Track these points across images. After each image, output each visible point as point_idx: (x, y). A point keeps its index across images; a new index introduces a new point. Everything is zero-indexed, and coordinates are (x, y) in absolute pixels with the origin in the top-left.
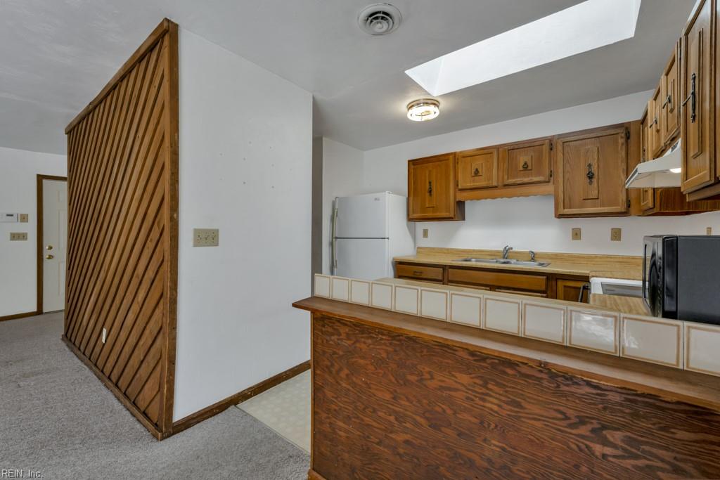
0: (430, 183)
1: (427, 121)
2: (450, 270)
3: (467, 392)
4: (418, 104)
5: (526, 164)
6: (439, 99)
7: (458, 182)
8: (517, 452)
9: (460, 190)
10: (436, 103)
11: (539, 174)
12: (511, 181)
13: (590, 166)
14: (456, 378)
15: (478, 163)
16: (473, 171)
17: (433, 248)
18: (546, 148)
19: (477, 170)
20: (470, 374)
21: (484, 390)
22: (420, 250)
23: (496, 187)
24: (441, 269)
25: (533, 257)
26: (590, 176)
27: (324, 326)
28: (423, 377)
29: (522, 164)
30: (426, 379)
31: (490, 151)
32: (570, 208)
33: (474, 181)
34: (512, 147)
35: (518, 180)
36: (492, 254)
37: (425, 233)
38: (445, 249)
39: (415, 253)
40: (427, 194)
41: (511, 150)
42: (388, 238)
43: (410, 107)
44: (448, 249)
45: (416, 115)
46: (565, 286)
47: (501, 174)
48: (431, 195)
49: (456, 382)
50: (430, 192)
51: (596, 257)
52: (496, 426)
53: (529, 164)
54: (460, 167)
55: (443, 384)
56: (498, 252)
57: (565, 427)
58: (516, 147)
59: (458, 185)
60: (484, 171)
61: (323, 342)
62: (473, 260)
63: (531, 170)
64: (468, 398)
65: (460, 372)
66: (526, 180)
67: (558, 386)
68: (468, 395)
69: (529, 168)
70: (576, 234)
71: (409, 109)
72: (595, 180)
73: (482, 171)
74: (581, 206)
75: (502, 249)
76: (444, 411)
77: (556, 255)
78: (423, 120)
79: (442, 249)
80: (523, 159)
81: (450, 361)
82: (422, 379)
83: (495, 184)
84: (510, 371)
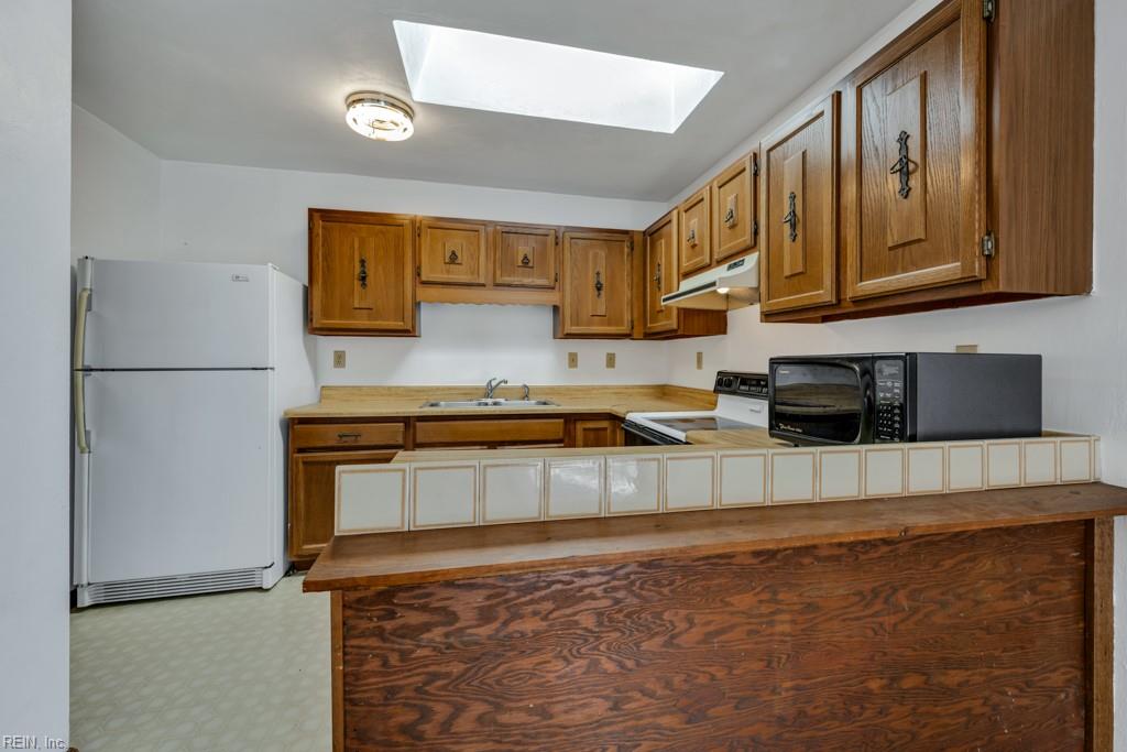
0: (363, 262)
1: (381, 143)
2: (418, 424)
3: (749, 624)
4: (373, 100)
5: (526, 257)
6: (417, 109)
7: (419, 268)
8: (813, 681)
9: (424, 283)
10: (409, 113)
11: (543, 275)
12: (507, 280)
13: (598, 274)
14: (732, 605)
15: (456, 242)
16: (448, 255)
17: (359, 388)
18: (551, 240)
19: (453, 253)
20: (754, 589)
21: (773, 607)
22: (325, 392)
23: (484, 285)
24: (402, 424)
25: (526, 393)
26: (599, 288)
27: (391, 615)
28: (677, 631)
29: (521, 258)
30: (680, 633)
31: (476, 227)
32: (578, 325)
33: (448, 272)
34: (507, 229)
35: (515, 280)
36: (467, 393)
37: (340, 359)
38: (383, 388)
39: (316, 400)
40: (357, 283)
41: (505, 235)
42: (272, 369)
43: (355, 100)
44: (389, 388)
45: (363, 120)
46: (585, 429)
47: (491, 266)
48: (364, 285)
49: (732, 613)
50: (363, 279)
51: (594, 388)
52: (789, 656)
53: (530, 257)
54: (425, 242)
55: (712, 628)
56: (477, 388)
57: (863, 610)
58: (514, 230)
59: (419, 275)
60: (465, 258)
61: (385, 663)
62: (442, 403)
63: (532, 267)
64: (750, 632)
65: (739, 593)
66: (526, 281)
67: (857, 558)
68: (749, 627)
69: (530, 264)
70: (573, 360)
71: (349, 106)
72: (603, 292)
73: (462, 257)
74: (589, 324)
75: (485, 384)
76: (713, 677)
77: (552, 388)
78: (373, 137)
79: (375, 388)
80: (523, 249)
81: (722, 581)
82: (673, 637)
83: (482, 281)
84: (806, 561)
